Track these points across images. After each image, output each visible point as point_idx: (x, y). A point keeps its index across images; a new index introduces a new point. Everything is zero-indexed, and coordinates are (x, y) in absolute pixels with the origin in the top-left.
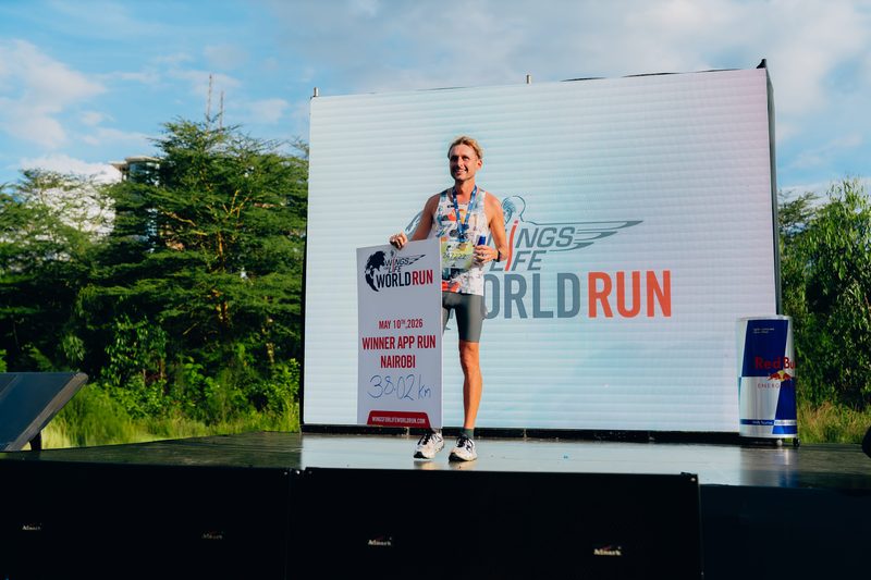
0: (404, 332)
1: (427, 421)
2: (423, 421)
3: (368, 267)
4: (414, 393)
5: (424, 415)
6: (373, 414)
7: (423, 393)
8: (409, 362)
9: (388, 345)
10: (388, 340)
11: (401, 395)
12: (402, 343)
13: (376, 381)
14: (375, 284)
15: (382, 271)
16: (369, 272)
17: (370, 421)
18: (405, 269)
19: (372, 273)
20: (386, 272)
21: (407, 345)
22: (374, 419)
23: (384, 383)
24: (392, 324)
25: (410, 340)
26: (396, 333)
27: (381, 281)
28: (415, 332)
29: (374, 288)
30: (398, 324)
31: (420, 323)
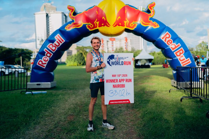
0: (121, 78)
1: (129, 101)
2: (128, 102)
3: (108, 59)
4: (125, 94)
5: (128, 100)
6: (110, 101)
7: (128, 94)
8: (123, 86)
9: (115, 82)
10: (115, 80)
11: (120, 95)
12: (120, 81)
13: (112, 92)
14: (111, 64)
15: (113, 60)
16: (108, 60)
17: (109, 103)
18: (121, 61)
19: (110, 61)
20: (115, 61)
21: (122, 81)
22: (111, 103)
23: (114, 92)
24: (117, 76)
25: (123, 80)
26: (118, 78)
27: (113, 63)
28: (125, 78)
29: (110, 65)
30: (119, 76)
31: (127, 75)
